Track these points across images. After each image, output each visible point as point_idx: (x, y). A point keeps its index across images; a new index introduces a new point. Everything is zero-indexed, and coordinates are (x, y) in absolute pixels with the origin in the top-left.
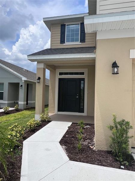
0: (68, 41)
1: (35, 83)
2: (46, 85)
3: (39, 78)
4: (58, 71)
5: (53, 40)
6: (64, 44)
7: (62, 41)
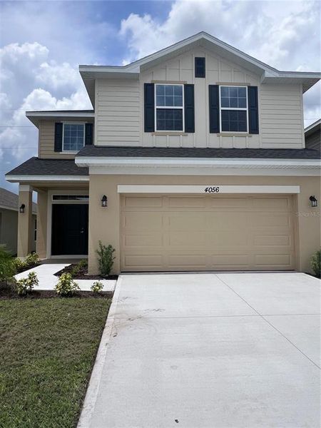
0: (66, 149)
1: (17, 212)
2: (33, 215)
3: (23, 206)
4: (51, 194)
5: (43, 149)
6: (61, 153)
7: (58, 148)
